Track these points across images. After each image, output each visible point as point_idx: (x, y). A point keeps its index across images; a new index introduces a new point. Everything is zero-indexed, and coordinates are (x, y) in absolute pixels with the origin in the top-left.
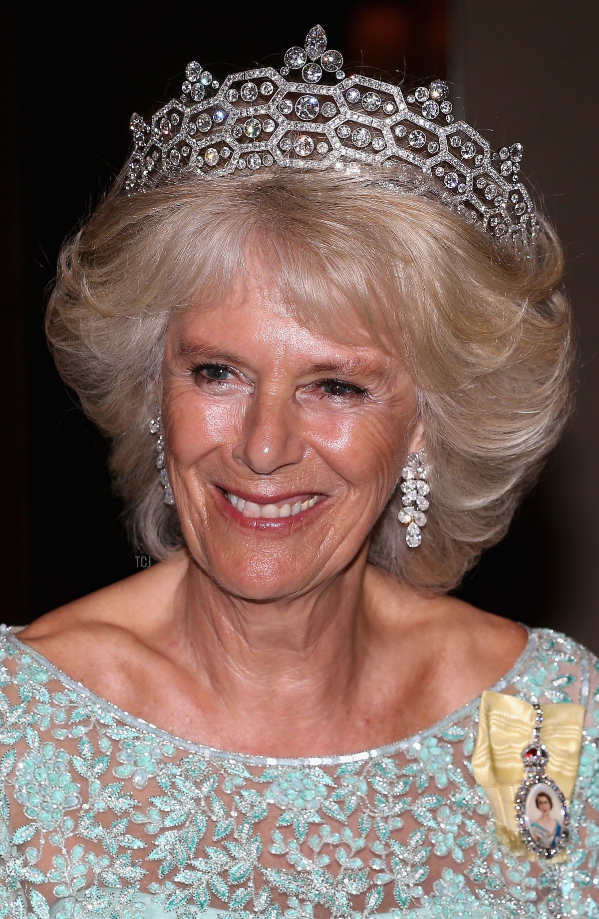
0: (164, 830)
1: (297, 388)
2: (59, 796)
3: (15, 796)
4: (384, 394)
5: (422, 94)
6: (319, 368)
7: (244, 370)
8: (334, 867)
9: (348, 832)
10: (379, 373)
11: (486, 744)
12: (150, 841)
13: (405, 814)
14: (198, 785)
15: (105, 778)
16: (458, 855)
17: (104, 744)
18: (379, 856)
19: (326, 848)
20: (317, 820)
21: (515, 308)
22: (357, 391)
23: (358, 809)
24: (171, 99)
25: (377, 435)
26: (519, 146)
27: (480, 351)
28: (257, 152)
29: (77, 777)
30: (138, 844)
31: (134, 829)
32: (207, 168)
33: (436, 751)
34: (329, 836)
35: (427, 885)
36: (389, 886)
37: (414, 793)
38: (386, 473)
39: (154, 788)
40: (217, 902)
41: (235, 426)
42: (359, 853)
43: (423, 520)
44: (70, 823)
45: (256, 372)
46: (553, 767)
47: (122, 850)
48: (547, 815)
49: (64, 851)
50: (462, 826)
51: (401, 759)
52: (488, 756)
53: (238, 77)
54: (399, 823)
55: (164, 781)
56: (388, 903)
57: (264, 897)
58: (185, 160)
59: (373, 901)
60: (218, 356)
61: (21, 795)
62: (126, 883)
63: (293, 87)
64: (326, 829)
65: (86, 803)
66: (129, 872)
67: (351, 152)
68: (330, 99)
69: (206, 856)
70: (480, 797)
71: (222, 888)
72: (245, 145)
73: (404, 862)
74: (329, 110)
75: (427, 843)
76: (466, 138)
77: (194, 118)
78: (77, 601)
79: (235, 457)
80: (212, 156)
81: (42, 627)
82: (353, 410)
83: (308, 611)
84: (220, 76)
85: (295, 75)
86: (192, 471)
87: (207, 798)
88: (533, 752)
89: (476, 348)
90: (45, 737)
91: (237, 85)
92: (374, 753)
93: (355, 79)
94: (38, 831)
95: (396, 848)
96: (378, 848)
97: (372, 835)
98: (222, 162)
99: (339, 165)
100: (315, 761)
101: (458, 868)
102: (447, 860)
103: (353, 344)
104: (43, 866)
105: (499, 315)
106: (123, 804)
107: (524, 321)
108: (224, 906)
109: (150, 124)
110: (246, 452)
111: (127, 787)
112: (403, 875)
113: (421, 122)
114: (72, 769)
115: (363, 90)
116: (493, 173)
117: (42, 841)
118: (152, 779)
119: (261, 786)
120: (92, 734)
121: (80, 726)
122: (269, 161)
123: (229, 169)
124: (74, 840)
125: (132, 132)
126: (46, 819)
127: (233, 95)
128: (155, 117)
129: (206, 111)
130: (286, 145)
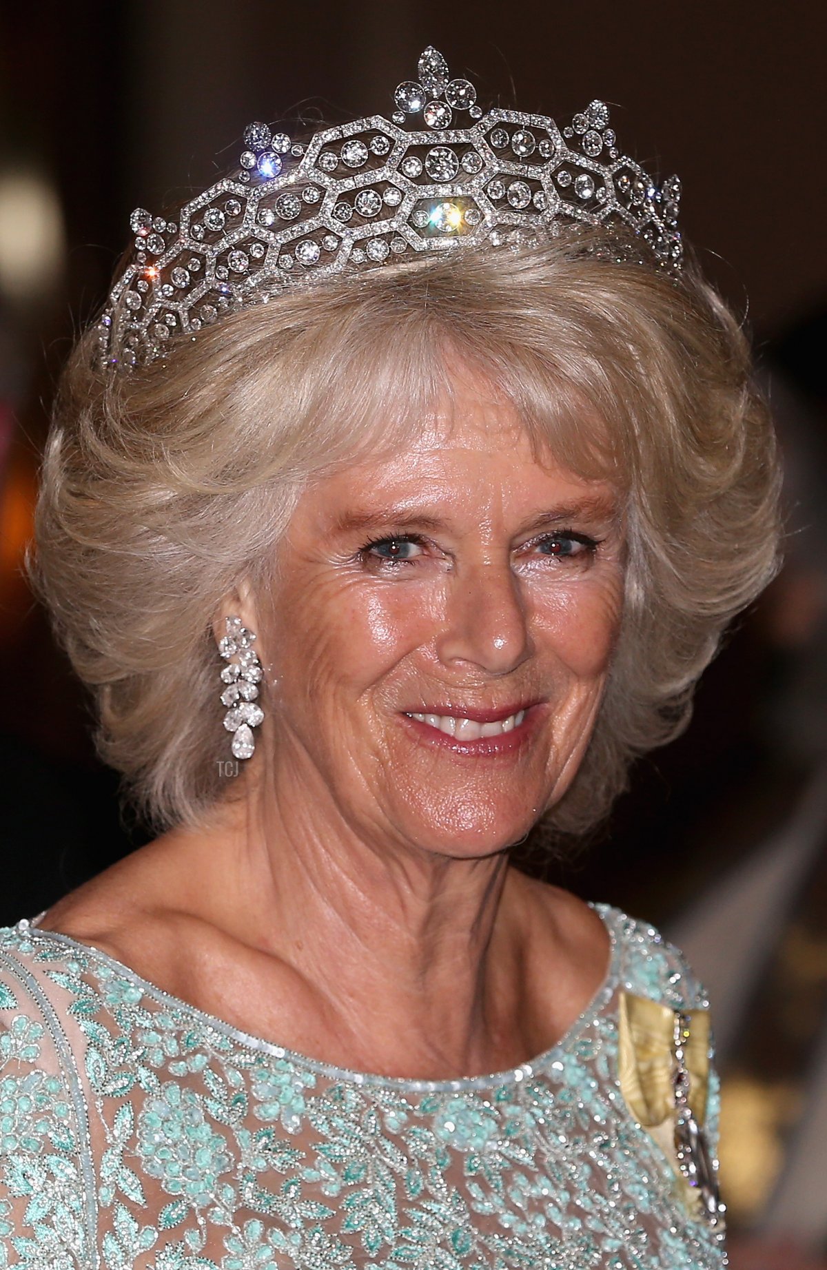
0: (346, 1190)
2: (205, 1157)
3: (144, 1169)
5: (577, 124)
7: (439, 537)
15: (250, 1122)
17: (235, 1078)
22: (587, 546)
28: (380, 236)
29: (218, 1126)
30: (322, 1211)
31: (311, 1193)
39: (310, 1133)
44: (230, 1192)
47: (306, 1221)
49: (235, 1230)
55: (319, 1123)
58: (256, 263)
61: (153, 1167)
63: (414, 137)
65: (240, 1161)
67: (507, 218)
68: (469, 147)
72: (358, 230)
74: (470, 162)
80: (310, 252)
86: (364, 701)
93: (496, 114)
94: (191, 1210)
98: (327, 256)
106: (284, 1159)
113: (584, 163)
114: (209, 1118)
115: (511, 129)
117: (201, 1221)
118: (305, 1122)
119: (427, 1123)
120: (214, 1066)
121: (199, 1056)
122: (397, 247)
123: (337, 267)
124: (243, 1215)
125: (135, 235)
126: (198, 1192)
127: (328, 162)
128: (187, 210)
129: (287, 189)
130: (420, 220)
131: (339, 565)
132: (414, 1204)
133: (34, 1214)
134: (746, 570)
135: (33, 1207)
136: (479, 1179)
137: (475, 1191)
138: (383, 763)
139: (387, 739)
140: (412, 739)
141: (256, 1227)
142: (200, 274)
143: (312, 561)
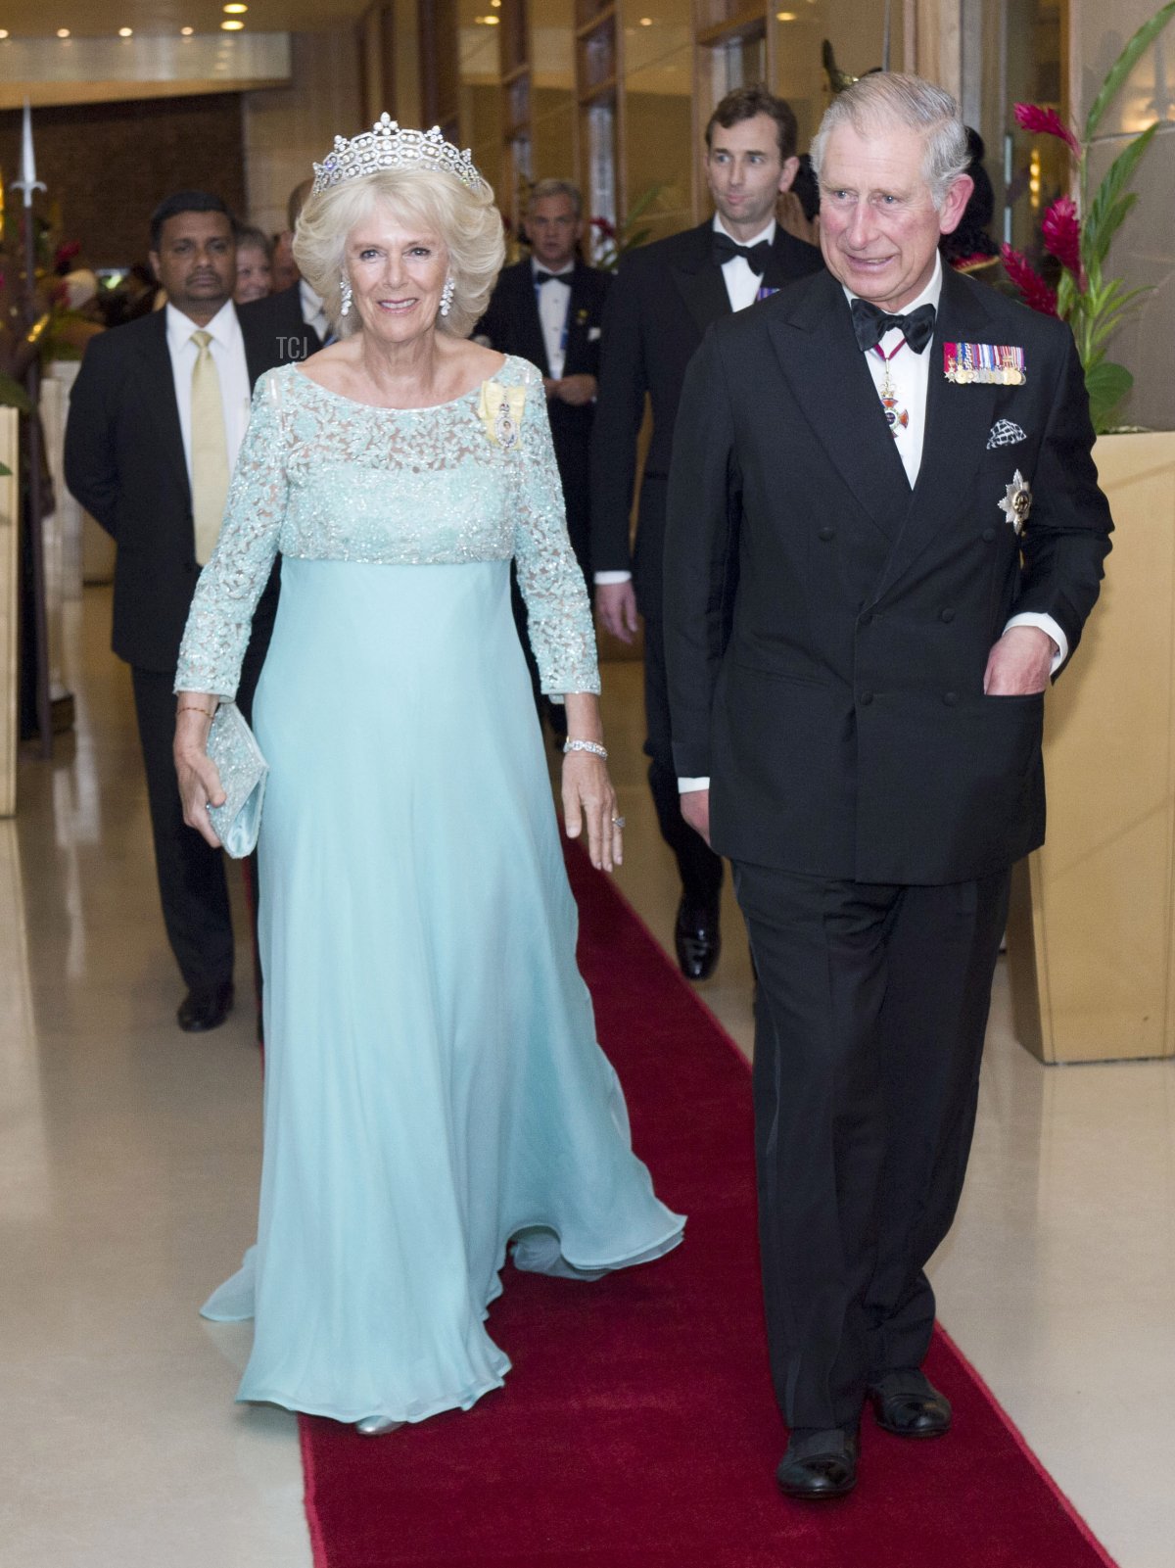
0: (354, 440)
1: (403, 254)
3: (294, 433)
4: (437, 252)
5: (429, 133)
6: (411, 244)
7: (382, 250)
9: (427, 438)
10: (433, 243)
11: (485, 403)
12: (348, 444)
13: (451, 432)
14: (368, 422)
19: (418, 445)
20: (415, 433)
22: (428, 252)
23: (431, 430)
24: (330, 153)
25: (435, 270)
26: (469, 150)
27: (470, 230)
28: (370, 166)
30: (344, 447)
31: (342, 441)
32: (351, 177)
33: (464, 406)
34: (420, 440)
35: (458, 459)
36: (443, 460)
37: (454, 423)
38: (441, 287)
40: (374, 467)
41: (381, 274)
42: (431, 446)
43: (449, 306)
45: (387, 250)
46: (512, 412)
47: (337, 448)
48: (509, 430)
49: (314, 450)
51: (450, 409)
52: (485, 407)
53: (357, 138)
54: (448, 435)
56: (442, 466)
57: (393, 465)
58: (340, 176)
59: (436, 465)
60: (372, 247)
62: (338, 461)
63: (380, 138)
64: (419, 437)
65: (323, 431)
66: (340, 457)
67: (407, 160)
68: (395, 140)
69: (370, 450)
71: (376, 461)
72: (365, 165)
73: (449, 451)
74: (395, 145)
75: (459, 442)
76: (449, 149)
77: (342, 158)
79: (384, 286)
80: (352, 172)
82: (426, 260)
84: (349, 140)
85: (380, 134)
87: (371, 427)
88: (503, 405)
89: (468, 229)
90: (306, 408)
91: (357, 142)
92: (439, 407)
93: (404, 131)
95: (446, 444)
96: (439, 444)
97: (437, 440)
98: (357, 173)
100: (415, 411)
101: (471, 452)
102: (467, 449)
103: (422, 232)
104: (305, 456)
108: (377, 468)
109: (322, 164)
110: (387, 283)
112: (449, 455)
113: (431, 144)
114: (317, 419)
115: (408, 135)
116: (461, 161)
123: (359, 175)
124: (318, 446)
126: (307, 439)
127: (356, 145)
128: (325, 161)
129: (347, 154)
130: (381, 161)
131: (356, 261)
136: (402, 438)
137: (399, 441)
138: (373, 318)
139: (374, 311)
140: (380, 310)
142: (329, 179)
143: (351, 259)
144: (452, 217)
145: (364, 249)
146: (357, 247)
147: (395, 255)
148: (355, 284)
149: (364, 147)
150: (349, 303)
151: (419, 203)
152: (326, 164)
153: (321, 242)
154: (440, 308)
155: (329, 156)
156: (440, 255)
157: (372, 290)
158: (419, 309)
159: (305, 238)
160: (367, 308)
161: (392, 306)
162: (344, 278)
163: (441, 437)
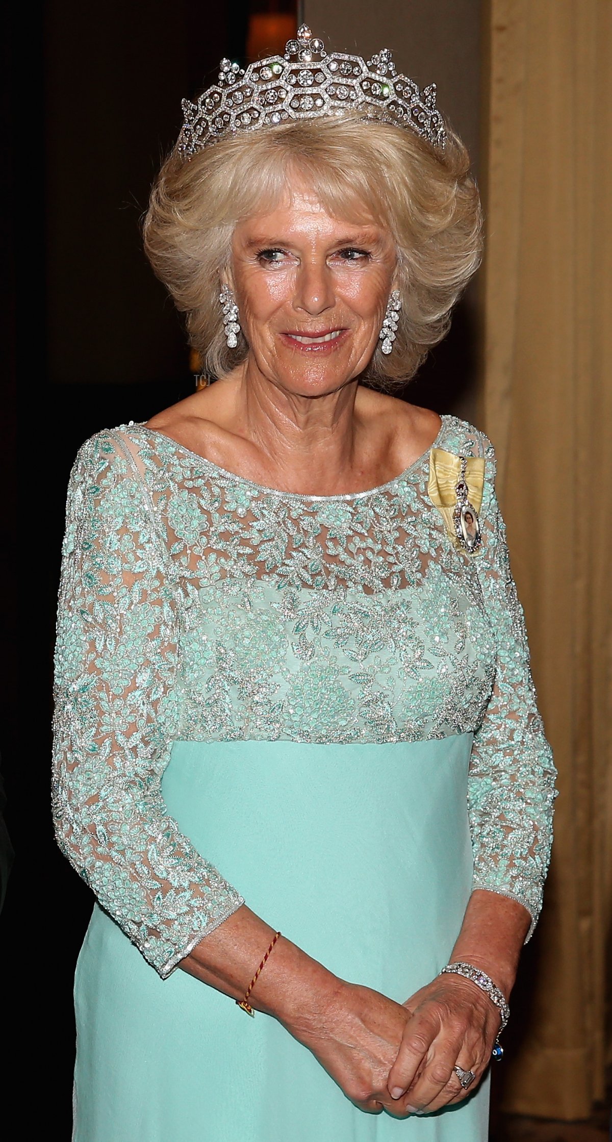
0: (262, 542)
1: (327, 257)
2: (195, 523)
3: (169, 524)
4: (380, 254)
5: (374, 59)
6: (341, 242)
7: (292, 250)
8: (367, 561)
9: (370, 541)
10: (377, 241)
11: (435, 481)
12: (256, 549)
13: (400, 528)
14: (277, 514)
15: (220, 510)
16: (434, 554)
17: (216, 490)
18: (392, 555)
19: (360, 551)
20: (350, 533)
21: (449, 189)
22: (365, 254)
23: (372, 526)
24: (211, 85)
25: (378, 284)
26: (434, 85)
27: (433, 219)
28: (277, 111)
29: (204, 511)
30: (248, 551)
31: (244, 542)
32: (244, 126)
33: (407, 490)
34: (359, 543)
35: (421, 571)
37: (401, 515)
38: (382, 308)
39: (251, 516)
41: (290, 288)
42: (379, 553)
43: (393, 337)
44: (204, 540)
45: (300, 251)
47: (239, 555)
48: (471, 526)
49: (203, 558)
50: (430, 535)
51: (389, 495)
52: (437, 488)
53: (257, 64)
54: (397, 534)
55: (256, 512)
56: (404, 583)
57: (333, 581)
58: (226, 124)
59: (395, 582)
60: (275, 244)
61: (173, 523)
62: (246, 575)
63: (295, 66)
64: (357, 539)
65: (212, 527)
66: (248, 569)
67: (337, 103)
68: (319, 70)
69: (292, 557)
70: (436, 516)
71: (306, 576)
72: (267, 108)
73: (407, 558)
74: (320, 77)
75: (416, 545)
76: (405, 84)
77: (230, 96)
78: (176, 405)
79: (295, 308)
80: (247, 119)
81: (160, 420)
82: (362, 270)
83: (335, 400)
84: (244, 66)
85: (294, 59)
86: (265, 327)
87: (284, 522)
88: (462, 487)
89: (431, 218)
90: (181, 486)
91: (257, 70)
92: (373, 492)
93: (334, 56)
94: (185, 546)
95: (400, 548)
96: (389, 549)
98: (254, 120)
99: (330, 113)
100: (340, 498)
101: (435, 560)
102: (429, 555)
103: (360, 224)
104: (192, 567)
105: (442, 194)
106: (234, 527)
107: (456, 196)
109: (197, 104)
110: (303, 302)
111: (234, 516)
112: (408, 566)
113: (377, 78)
114: (200, 507)
115: (340, 62)
116: (422, 105)
117: (189, 552)
118: (249, 511)
119: (313, 514)
120: (207, 484)
121: (200, 480)
122: (285, 116)
123: (258, 125)
124: (209, 550)
125: (183, 111)
126: (189, 538)
127: (255, 77)
128: (201, 99)
129: (238, 90)
130: (295, 104)
131: (251, 263)
132: (295, 549)
133: (142, 539)
134: (460, 266)
135: (141, 537)
136: (333, 539)
137: (330, 544)
138: (273, 356)
139: (275, 345)
140: (284, 345)
141: (213, 557)
142: (206, 128)
143: (241, 260)
144: (408, 201)
145: (265, 247)
146: (252, 243)
147: (314, 259)
148: (244, 299)
149: (269, 80)
150: (235, 328)
151: (357, 177)
152: (203, 103)
153: (193, 230)
154: (379, 341)
155: (208, 92)
156: (386, 259)
157: (274, 312)
158: (348, 343)
159: (166, 222)
160: (262, 338)
161: (305, 340)
162: (225, 288)
163: (391, 538)
